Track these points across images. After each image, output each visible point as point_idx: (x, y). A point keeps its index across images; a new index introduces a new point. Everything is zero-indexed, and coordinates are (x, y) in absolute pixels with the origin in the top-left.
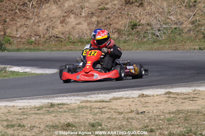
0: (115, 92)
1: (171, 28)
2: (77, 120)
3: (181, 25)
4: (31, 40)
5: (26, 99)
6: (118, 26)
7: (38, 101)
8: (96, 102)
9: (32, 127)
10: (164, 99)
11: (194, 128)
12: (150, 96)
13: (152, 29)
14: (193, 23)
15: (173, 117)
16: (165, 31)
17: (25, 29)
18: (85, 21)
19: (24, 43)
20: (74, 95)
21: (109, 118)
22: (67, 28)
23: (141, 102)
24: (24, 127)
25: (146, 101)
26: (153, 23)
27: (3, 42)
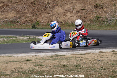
0: (88, 50)
1: (116, 19)
2: (69, 63)
4: (49, 24)
5: (45, 52)
6: (90, 18)
7: (50, 53)
8: (78, 54)
9: (47, 66)
10: (111, 54)
12: (104, 53)
13: (107, 20)
15: (115, 63)
16: (113, 21)
17: (46, 18)
18: (75, 15)
20: (68, 51)
21: (84, 63)
22: (66, 18)
23: (100, 55)
24: (43, 66)
25: (102, 55)
26: (107, 17)
27: (35, 24)
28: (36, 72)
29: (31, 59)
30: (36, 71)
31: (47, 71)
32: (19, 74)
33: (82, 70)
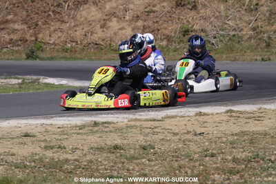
0: (168, 109)
1: (229, 35)
2: (125, 142)
3: (240, 31)
4: (66, 47)
5: (64, 116)
6: (167, 32)
7: (79, 118)
8: (147, 120)
9: (74, 150)
10: (226, 118)
11: (261, 152)
12: (208, 115)
13: (207, 36)
14: (254, 29)
15: (237, 139)
16: (221, 38)
17: (60, 34)
18: (129, 26)
19: (58, 51)
20: (120, 113)
21: (162, 139)
22: (108, 34)
23: (198, 121)
24: (65, 148)
25: (205, 120)
26: (208, 29)
27: (35, 49)
28: (48, 163)
29: (34, 131)
30: (47, 160)
31: (76, 160)
32: (7, 170)
33: (159, 156)
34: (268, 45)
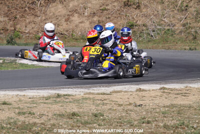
0: (115, 86)
1: (165, 29)
2: (81, 110)
3: (173, 27)
4: (38, 36)
5: (35, 89)
6: (116, 26)
7: (46, 91)
8: (98, 94)
9: (41, 116)
10: (159, 94)
11: (186, 121)
12: (147, 91)
13: (147, 30)
14: (184, 25)
15: (168, 110)
16: (159, 32)
17: (33, 25)
19: (31, 39)
20: (78, 88)
21: (110, 109)
22: (71, 26)
23: (138, 95)
24: (34, 114)
25: (143, 95)
26: (148, 24)
27: (13, 37)
28: (21, 126)
29: (10, 101)
30: (20, 123)
31: (42, 124)
33: (107, 122)
34: (195, 38)
